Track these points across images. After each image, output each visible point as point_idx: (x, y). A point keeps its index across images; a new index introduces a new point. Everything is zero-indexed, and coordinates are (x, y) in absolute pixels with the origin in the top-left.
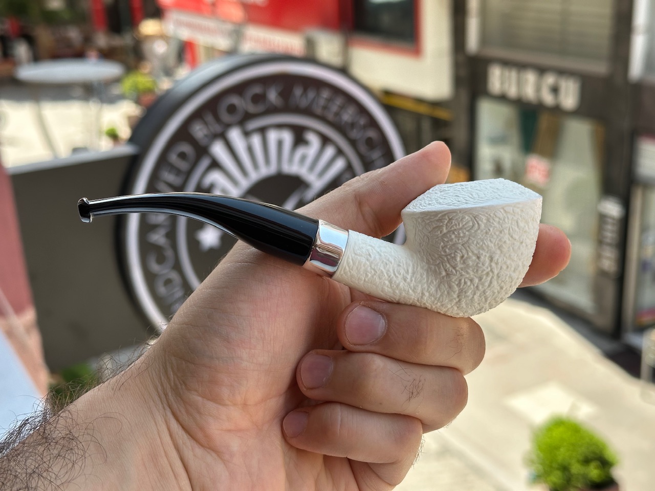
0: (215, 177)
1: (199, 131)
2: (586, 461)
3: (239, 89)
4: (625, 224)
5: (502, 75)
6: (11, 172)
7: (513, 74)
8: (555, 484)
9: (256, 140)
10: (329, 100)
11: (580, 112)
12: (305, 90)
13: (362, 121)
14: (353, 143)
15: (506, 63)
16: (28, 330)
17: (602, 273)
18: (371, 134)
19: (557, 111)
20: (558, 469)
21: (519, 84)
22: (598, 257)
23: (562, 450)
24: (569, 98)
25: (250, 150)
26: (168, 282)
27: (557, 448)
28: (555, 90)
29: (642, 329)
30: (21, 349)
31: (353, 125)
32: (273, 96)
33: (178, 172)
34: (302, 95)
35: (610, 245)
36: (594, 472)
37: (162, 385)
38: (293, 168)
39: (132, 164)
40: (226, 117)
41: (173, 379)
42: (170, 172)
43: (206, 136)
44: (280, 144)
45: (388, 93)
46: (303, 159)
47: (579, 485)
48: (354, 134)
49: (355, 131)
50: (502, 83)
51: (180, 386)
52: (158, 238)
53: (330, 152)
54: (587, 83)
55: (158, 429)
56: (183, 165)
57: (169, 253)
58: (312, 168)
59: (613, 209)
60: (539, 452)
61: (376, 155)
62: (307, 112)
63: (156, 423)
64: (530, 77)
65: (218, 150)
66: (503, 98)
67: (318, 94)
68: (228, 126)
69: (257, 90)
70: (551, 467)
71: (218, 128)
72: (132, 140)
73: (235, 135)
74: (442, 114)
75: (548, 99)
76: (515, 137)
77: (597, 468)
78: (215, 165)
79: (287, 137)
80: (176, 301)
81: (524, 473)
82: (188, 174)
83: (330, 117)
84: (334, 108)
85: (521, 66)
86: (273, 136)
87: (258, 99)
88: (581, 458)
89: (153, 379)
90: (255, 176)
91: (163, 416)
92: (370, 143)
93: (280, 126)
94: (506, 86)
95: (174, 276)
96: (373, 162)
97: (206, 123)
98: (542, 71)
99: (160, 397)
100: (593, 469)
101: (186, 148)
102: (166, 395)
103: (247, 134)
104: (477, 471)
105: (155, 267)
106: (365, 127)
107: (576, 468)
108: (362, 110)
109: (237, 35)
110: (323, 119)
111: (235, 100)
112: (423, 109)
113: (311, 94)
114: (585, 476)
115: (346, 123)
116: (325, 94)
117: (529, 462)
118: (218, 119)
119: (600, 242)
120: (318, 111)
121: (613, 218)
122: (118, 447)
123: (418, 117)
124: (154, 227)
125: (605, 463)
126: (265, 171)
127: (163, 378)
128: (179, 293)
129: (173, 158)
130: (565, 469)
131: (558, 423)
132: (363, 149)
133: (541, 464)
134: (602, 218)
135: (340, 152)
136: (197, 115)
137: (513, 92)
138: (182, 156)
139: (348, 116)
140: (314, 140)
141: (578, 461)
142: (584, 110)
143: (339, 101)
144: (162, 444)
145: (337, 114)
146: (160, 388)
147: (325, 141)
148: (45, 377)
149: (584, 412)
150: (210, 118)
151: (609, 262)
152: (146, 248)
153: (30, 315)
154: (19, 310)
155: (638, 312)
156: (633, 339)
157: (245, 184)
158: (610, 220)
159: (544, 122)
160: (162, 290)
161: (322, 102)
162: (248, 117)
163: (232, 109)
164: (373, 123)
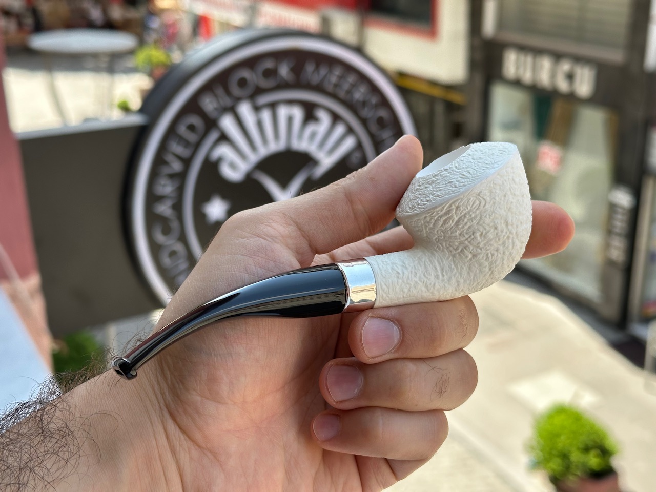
0: (224, 150)
1: (209, 104)
2: (586, 449)
3: (251, 63)
4: (635, 214)
5: (517, 60)
6: (20, 137)
7: (529, 59)
8: (553, 470)
9: (266, 115)
10: (341, 78)
11: (595, 100)
12: (317, 66)
13: (374, 100)
14: (364, 122)
15: (522, 48)
16: (32, 295)
17: (610, 263)
18: (383, 113)
19: (571, 98)
20: (558, 456)
21: (534, 69)
22: (607, 246)
23: (563, 437)
24: (584, 85)
25: (260, 124)
26: (173, 254)
27: (558, 435)
28: (570, 77)
29: (647, 320)
30: (25, 313)
31: (364, 103)
32: (284, 71)
33: (187, 144)
34: (313, 72)
35: (619, 235)
36: (594, 461)
37: (159, 384)
38: (302, 145)
39: (141, 134)
40: (236, 91)
41: (170, 379)
42: (179, 143)
43: (216, 109)
44: (290, 120)
45: (402, 75)
46: (313, 135)
47: (579, 473)
48: (366, 113)
49: (366, 109)
50: (517, 68)
51: (177, 386)
52: (164, 209)
53: (340, 130)
54: (603, 71)
55: (154, 431)
56: (192, 137)
57: (175, 225)
58: (322, 144)
59: (623, 198)
60: (539, 439)
61: (386, 134)
62: (319, 89)
63: (152, 425)
64: (546, 64)
65: (228, 123)
66: (517, 83)
67: (330, 71)
68: (238, 100)
69: (269, 64)
70: (550, 453)
71: (227, 102)
72: (142, 111)
73: (245, 109)
74: (456, 98)
75: (563, 85)
76: (528, 124)
77: (597, 456)
78: (224, 138)
79: (298, 113)
80: (180, 273)
81: (524, 459)
82: (197, 146)
83: (342, 94)
84: (346, 86)
85: (537, 52)
86: (283, 112)
87: (270, 73)
88: (581, 446)
89: (150, 378)
90: (264, 151)
91: (160, 416)
92: (381, 122)
93: (290, 102)
94: (521, 71)
95: (179, 247)
96: (383, 141)
97: (216, 96)
98: (558, 57)
99: (156, 396)
100: (592, 458)
101: (195, 120)
102: (163, 394)
103: (257, 109)
104: (478, 456)
105: (160, 238)
106: (376, 106)
107: (576, 457)
108: (374, 89)
109: (252, 10)
110: (334, 96)
111: (246, 74)
112: (436, 92)
113: (323, 71)
114: (584, 465)
115: (358, 101)
116: (337, 71)
117: (530, 448)
118: (228, 92)
119: (609, 232)
120: (330, 88)
121: (623, 208)
122: (113, 448)
123: (431, 100)
124: (161, 198)
125: (605, 452)
126: (274, 146)
127: (159, 377)
128: (183, 265)
129: (182, 129)
130: (565, 456)
131: (560, 410)
132: (374, 128)
133: (541, 451)
134: (613, 207)
135: (350, 131)
136: (207, 88)
137: (527, 77)
138: (191, 128)
139: (360, 94)
140: (324, 118)
141: (578, 449)
142: (599, 98)
143: (351, 79)
144: (157, 446)
145: (349, 92)
146: (156, 387)
147: (336, 118)
148: (47, 343)
149: (587, 401)
150: (220, 91)
151: (617, 252)
152: (152, 218)
153: (34, 280)
154: (23, 275)
155: (644, 303)
156: (639, 330)
157: (254, 158)
158: (620, 210)
159: (558, 109)
160: (167, 261)
161: (334, 79)
162: (259, 91)
163: (243, 83)
164: (385, 102)
